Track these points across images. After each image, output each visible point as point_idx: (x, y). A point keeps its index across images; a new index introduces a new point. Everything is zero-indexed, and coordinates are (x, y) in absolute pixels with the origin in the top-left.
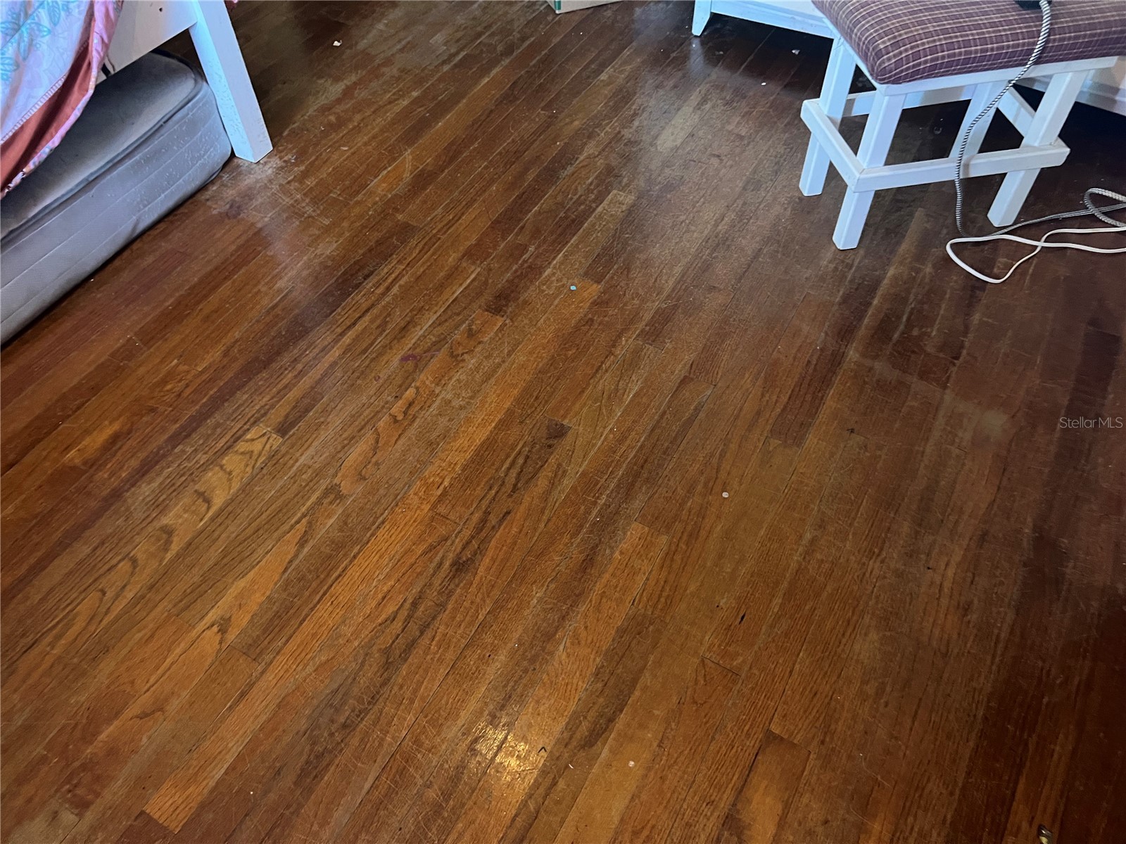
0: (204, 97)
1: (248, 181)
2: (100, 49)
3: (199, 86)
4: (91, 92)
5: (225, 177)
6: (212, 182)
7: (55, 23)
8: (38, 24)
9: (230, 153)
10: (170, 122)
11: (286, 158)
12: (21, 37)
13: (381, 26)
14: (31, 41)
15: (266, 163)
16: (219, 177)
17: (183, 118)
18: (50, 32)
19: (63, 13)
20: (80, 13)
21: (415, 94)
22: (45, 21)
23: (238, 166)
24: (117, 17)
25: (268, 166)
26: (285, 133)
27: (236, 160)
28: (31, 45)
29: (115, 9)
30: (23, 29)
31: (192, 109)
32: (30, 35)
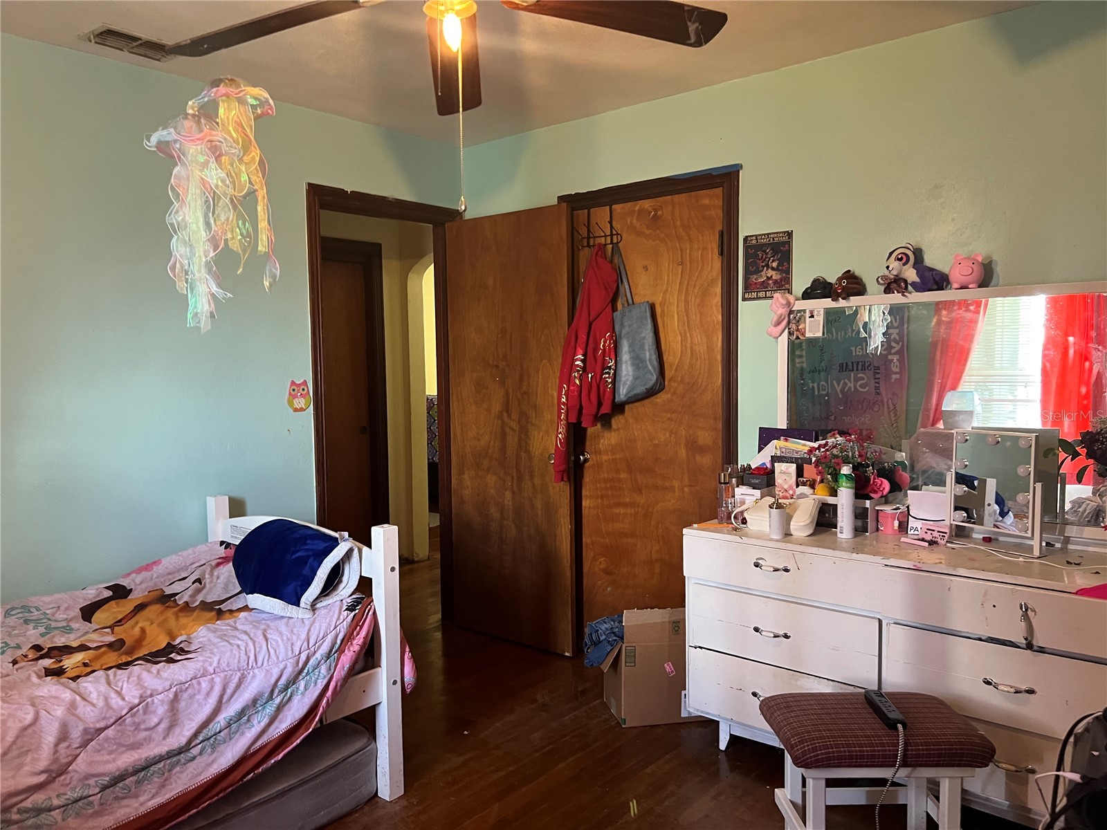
0: (371, 749)
1: (381, 812)
2: (325, 706)
3: (370, 742)
4: (311, 730)
5: (366, 808)
6: (356, 812)
7: (306, 689)
8: (298, 688)
9: (374, 792)
10: (345, 762)
11: (411, 801)
12: (287, 693)
13: (498, 725)
14: (291, 696)
15: (396, 803)
16: (362, 808)
17: (354, 760)
18: (302, 693)
19: (312, 684)
20: (321, 685)
21: (511, 769)
22: (302, 688)
23: (377, 802)
24: (340, 690)
25: (397, 805)
26: (415, 785)
27: (376, 799)
28: (290, 699)
29: (341, 685)
30: (289, 690)
31: (360, 756)
32: (291, 693)
